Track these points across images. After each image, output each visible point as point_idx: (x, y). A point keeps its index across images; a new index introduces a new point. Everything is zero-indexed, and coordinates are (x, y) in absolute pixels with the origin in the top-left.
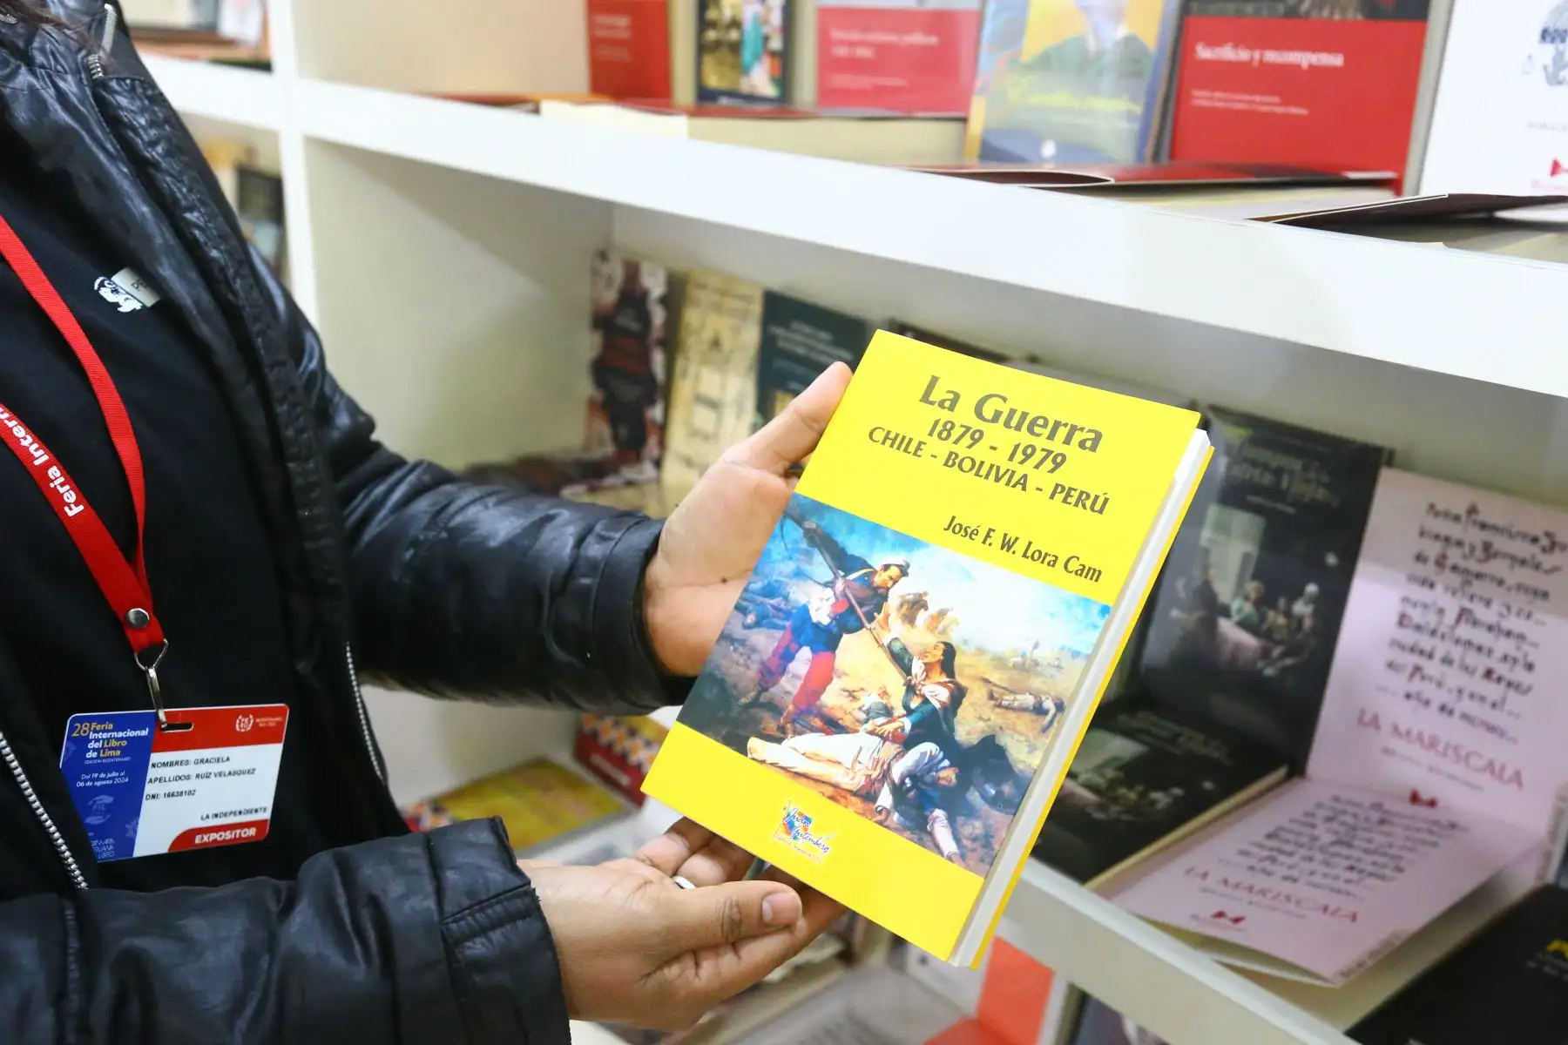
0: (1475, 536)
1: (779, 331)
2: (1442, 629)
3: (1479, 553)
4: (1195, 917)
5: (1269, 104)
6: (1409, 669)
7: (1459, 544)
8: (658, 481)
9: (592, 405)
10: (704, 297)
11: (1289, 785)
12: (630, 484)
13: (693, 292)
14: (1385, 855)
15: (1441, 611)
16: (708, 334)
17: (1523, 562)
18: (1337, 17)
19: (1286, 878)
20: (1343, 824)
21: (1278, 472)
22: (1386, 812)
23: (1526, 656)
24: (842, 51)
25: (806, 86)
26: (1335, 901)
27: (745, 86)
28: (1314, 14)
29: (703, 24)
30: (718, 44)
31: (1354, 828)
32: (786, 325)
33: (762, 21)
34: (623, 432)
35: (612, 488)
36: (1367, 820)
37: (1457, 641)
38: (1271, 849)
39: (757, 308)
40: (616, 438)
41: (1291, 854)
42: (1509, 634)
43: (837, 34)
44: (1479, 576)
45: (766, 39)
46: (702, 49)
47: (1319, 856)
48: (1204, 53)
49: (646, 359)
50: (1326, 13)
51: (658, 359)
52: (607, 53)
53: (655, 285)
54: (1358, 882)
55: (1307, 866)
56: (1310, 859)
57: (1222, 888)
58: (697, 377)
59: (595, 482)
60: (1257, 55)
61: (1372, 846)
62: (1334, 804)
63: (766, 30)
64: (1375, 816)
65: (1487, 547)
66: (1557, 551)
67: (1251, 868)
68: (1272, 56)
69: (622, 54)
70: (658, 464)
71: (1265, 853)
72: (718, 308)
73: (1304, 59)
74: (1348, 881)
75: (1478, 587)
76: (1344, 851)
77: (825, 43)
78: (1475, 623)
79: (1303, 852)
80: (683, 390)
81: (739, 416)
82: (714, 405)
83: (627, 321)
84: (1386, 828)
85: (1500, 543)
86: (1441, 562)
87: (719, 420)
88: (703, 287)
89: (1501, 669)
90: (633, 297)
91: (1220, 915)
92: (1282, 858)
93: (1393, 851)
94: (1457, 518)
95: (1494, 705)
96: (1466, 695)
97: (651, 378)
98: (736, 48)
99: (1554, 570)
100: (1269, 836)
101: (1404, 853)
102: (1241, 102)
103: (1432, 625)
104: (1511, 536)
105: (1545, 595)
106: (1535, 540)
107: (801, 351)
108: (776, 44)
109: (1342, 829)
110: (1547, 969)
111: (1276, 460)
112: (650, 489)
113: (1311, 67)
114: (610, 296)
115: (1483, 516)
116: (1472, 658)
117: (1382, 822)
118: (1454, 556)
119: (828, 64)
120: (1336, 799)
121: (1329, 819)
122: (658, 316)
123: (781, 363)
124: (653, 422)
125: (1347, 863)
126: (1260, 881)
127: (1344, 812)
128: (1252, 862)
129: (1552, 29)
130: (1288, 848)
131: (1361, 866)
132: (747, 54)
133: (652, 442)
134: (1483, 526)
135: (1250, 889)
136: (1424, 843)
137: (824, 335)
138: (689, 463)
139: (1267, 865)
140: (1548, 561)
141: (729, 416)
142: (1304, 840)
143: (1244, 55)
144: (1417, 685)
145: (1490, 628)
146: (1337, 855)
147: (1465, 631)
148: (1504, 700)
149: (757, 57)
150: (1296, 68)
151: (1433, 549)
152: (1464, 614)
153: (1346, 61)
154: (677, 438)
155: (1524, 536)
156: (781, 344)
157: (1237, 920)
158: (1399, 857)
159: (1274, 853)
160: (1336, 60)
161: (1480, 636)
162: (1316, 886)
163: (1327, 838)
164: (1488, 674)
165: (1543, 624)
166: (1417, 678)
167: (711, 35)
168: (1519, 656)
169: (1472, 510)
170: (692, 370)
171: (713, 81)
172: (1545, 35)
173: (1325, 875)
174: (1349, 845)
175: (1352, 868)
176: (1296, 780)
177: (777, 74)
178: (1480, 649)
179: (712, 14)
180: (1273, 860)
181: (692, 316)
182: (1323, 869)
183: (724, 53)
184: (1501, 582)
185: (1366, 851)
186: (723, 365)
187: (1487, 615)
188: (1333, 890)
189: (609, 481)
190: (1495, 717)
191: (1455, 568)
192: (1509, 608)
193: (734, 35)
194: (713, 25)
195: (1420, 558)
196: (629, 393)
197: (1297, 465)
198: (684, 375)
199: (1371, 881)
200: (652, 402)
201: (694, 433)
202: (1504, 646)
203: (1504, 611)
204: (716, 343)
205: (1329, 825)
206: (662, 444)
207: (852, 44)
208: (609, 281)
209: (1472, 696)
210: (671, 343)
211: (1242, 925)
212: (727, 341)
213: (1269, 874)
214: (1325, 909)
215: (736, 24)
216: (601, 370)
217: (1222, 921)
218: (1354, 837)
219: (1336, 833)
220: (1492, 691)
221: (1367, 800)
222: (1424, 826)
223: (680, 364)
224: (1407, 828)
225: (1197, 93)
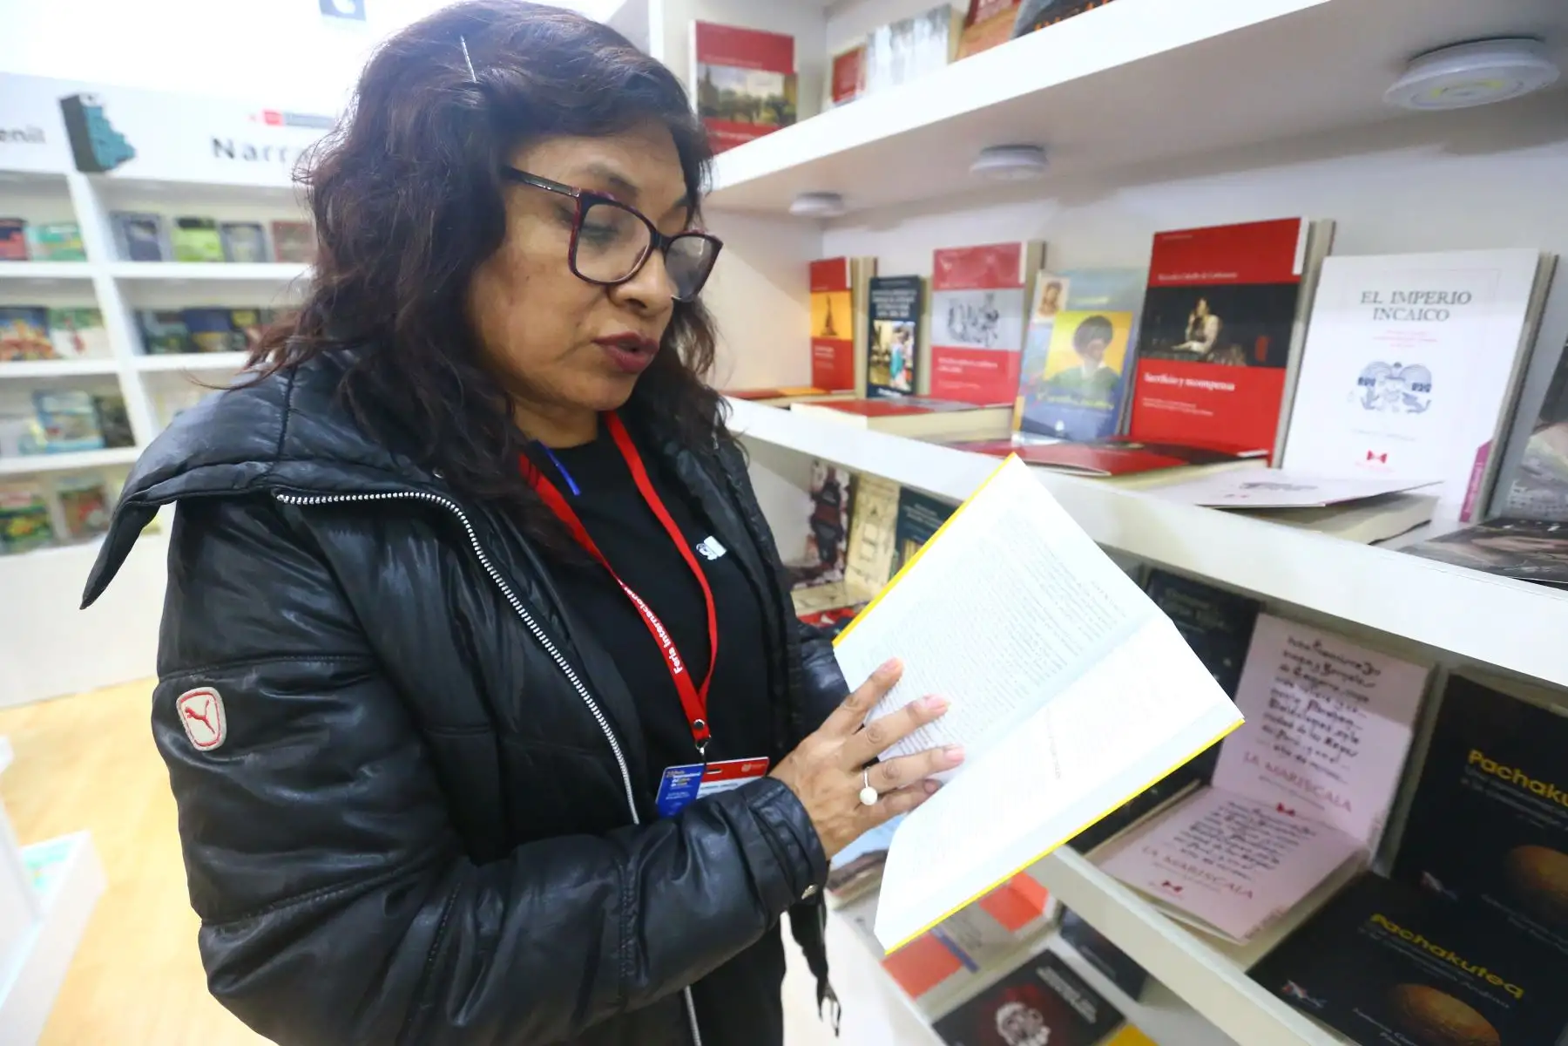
0: (1322, 660)
1: (908, 509)
2: (1298, 711)
3: (1322, 669)
4: (1151, 884)
5: (1189, 408)
6: (1277, 732)
7: (1309, 663)
8: (843, 580)
9: (810, 539)
10: (869, 488)
11: (1201, 791)
12: (828, 582)
13: (862, 484)
14: (1266, 849)
15: (1297, 701)
16: (871, 506)
17: (1351, 678)
18: (1230, 364)
19: (1206, 860)
20: (1238, 823)
21: (1194, 610)
22: (1262, 816)
23: (1353, 733)
24: (944, 369)
25: (925, 386)
26: (1238, 881)
27: (892, 384)
28: (1216, 362)
29: (871, 352)
30: (878, 362)
31: (1245, 827)
32: (912, 506)
33: (902, 352)
34: (825, 554)
35: (820, 584)
36: (1252, 820)
37: (1308, 720)
38: (1195, 838)
39: (897, 495)
40: (821, 556)
41: (1206, 842)
42: (1342, 719)
43: (941, 360)
44: (1322, 683)
45: (904, 361)
46: (870, 364)
47: (1225, 846)
48: (1149, 378)
49: (838, 518)
50: (1223, 361)
51: (844, 518)
52: (821, 365)
53: (843, 480)
54: (1250, 868)
55: (1216, 851)
56: (1218, 847)
57: (1166, 864)
58: (864, 529)
59: (810, 582)
60: (1182, 381)
61: (1256, 841)
62: (1231, 808)
63: (905, 357)
64: (1257, 818)
65: (1327, 667)
66: (1372, 675)
67: (1183, 851)
68: (1190, 383)
69: (830, 366)
70: (843, 571)
71: (1192, 840)
72: (875, 494)
73: (1211, 385)
74: (1244, 867)
75: (1321, 689)
76: (1240, 844)
77: (935, 364)
78: (1320, 710)
79: (1214, 841)
80: (856, 535)
81: (886, 551)
82: (873, 544)
83: (829, 498)
84: (1265, 829)
85: (1336, 665)
86: (1297, 672)
87: (876, 552)
88: (867, 482)
89: (1338, 740)
90: (831, 485)
91: (1167, 884)
92: (1202, 845)
93: (1271, 847)
94: (1307, 648)
95: (1332, 760)
96: (1314, 752)
97: (840, 527)
98: (888, 365)
99: (1371, 685)
100: (1193, 828)
101: (1279, 850)
102: (1172, 406)
103: (1292, 708)
104: (1344, 662)
105: (1366, 699)
106: (1359, 666)
107: (919, 519)
108: (909, 364)
109: (1237, 827)
110: (1373, 936)
111: (1194, 602)
112: (839, 585)
113: (1214, 390)
114: (820, 484)
115: (1326, 647)
116: (1318, 731)
117: (1262, 823)
118: (1306, 669)
119: (936, 377)
120: (1232, 804)
121: (1229, 819)
122: (845, 497)
123: (910, 526)
124: (841, 550)
125: (1244, 852)
126: (1190, 862)
127: (1237, 814)
128: (1184, 846)
129: (1364, 377)
130: (1206, 838)
131: (1250, 855)
132: (894, 368)
133: (840, 561)
134: (1325, 654)
135: (1184, 866)
136: (1290, 842)
137: (933, 513)
138: (859, 572)
139: (1192, 849)
140: (1368, 679)
141: (881, 549)
142: (1214, 833)
143: (1173, 381)
144: (1281, 742)
145: (1329, 714)
146: (1235, 845)
147: (1313, 714)
148: (1339, 757)
149: (899, 370)
150: (1205, 390)
151: (1293, 664)
152: (1312, 704)
153: (1236, 387)
154: (853, 559)
155: (1352, 663)
156: (909, 515)
157: (1178, 889)
158: (1274, 851)
159: (1196, 841)
160: (1231, 387)
161: (1322, 718)
162: (1222, 867)
163: (1228, 833)
164: (1328, 741)
165: (1365, 716)
166: (1282, 737)
167: (875, 358)
168: (1348, 733)
169: (1317, 644)
170: (862, 524)
171: (875, 380)
172: (1361, 381)
173: (1230, 861)
174: (1243, 840)
175: (1245, 857)
176: (1205, 789)
177: (910, 379)
178: (1323, 726)
179: (875, 348)
180: (1197, 846)
181: (862, 497)
182: (1227, 856)
183: (881, 367)
184: (1336, 689)
185: (1253, 844)
186: (878, 524)
187: (1328, 706)
188: (1235, 872)
189: (818, 580)
190: (1333, 767)
191: (1306, 677)
192: (1342, 704)
193: (887, 358)
194: (876, 353)
195: (1284, 668)
196: (829, 534)
197: (1205, 606)
198: (858, 526)
199: (1260, 869)
200: (840, 540)
201: (862, 557)
202: (1338, 726)
203: (1339, 705)
204: (874, 512)
205: (1228, 823)
206: (845, 562)
207: (951, 366)
208: (820, 476)
209: (1318, 753)
210: (851, 510)
211: (1180, 893)
212: (880, 511)
213: (1195, 856)
214: (1232, 886)
215: (888, 353)
216: (815, 521)
217: (1167, 888)
218: (1245, 834)
219: (1233, 829)
220: (1332, 752)
221: (1251, 807)
222: (1289, 829)
223: (855, 521)
224: (1278, 829)
225: (1145, 399)
